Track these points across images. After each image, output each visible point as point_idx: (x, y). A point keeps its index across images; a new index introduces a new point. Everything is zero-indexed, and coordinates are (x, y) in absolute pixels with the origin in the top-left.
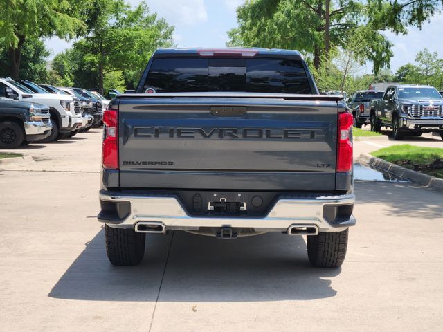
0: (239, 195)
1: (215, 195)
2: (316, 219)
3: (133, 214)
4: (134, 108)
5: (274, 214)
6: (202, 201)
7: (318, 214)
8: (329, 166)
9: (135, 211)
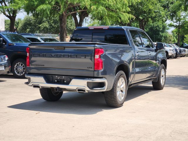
0: (64, 77)
1: (57, 77)
2: (84, 87)
3: (31, 82)
5: (71, 84)
6: (53, 78)
7: (85, 85)
8: (91, 68)
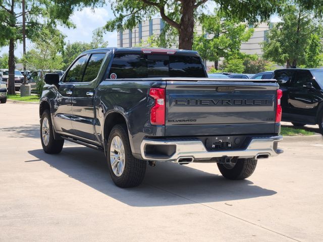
0: (229, 138)
1: (217, 138)
2: (269, 150)
3: (177, 152)
4: (177, 87)
7: (271, 146)
8: (272, 119)
9: (179, 150)
